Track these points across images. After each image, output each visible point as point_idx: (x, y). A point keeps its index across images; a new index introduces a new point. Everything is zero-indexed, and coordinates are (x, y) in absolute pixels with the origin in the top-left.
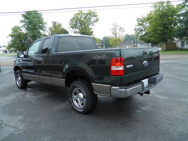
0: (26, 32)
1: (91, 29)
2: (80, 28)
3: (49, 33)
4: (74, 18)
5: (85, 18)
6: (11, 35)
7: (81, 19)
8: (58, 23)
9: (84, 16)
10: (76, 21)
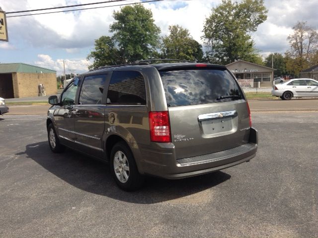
0: (122, 47)
1: (250, 38)
2: (225, 38)
3: (164, 50)
4: (213, 17)
5: (237, 15)
6: (94, 53)
7: (227, 17)
8: (181, 30)
9: (234, 11)
10: (217, 23)
